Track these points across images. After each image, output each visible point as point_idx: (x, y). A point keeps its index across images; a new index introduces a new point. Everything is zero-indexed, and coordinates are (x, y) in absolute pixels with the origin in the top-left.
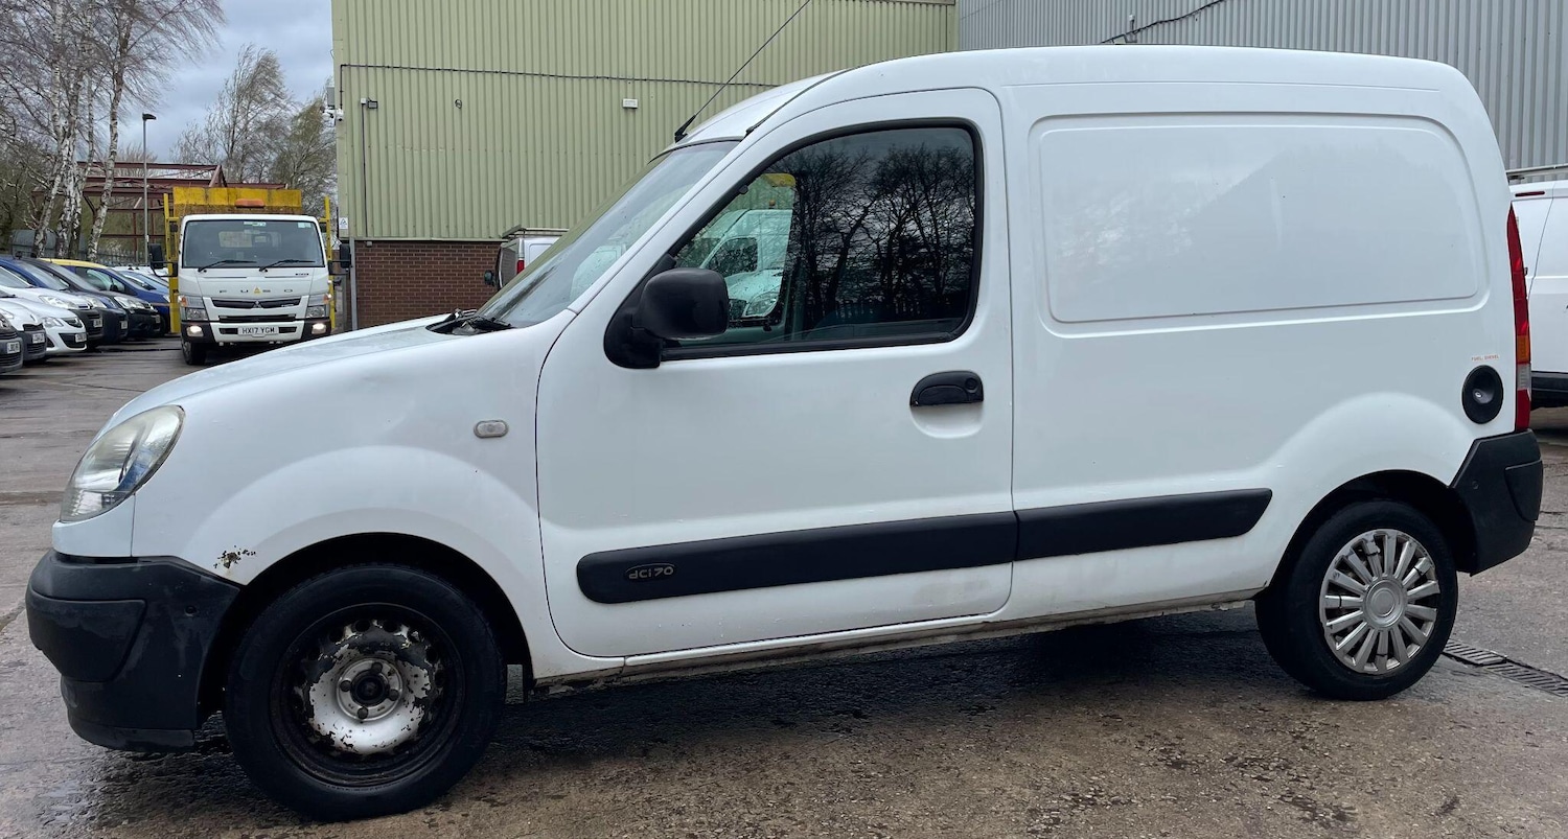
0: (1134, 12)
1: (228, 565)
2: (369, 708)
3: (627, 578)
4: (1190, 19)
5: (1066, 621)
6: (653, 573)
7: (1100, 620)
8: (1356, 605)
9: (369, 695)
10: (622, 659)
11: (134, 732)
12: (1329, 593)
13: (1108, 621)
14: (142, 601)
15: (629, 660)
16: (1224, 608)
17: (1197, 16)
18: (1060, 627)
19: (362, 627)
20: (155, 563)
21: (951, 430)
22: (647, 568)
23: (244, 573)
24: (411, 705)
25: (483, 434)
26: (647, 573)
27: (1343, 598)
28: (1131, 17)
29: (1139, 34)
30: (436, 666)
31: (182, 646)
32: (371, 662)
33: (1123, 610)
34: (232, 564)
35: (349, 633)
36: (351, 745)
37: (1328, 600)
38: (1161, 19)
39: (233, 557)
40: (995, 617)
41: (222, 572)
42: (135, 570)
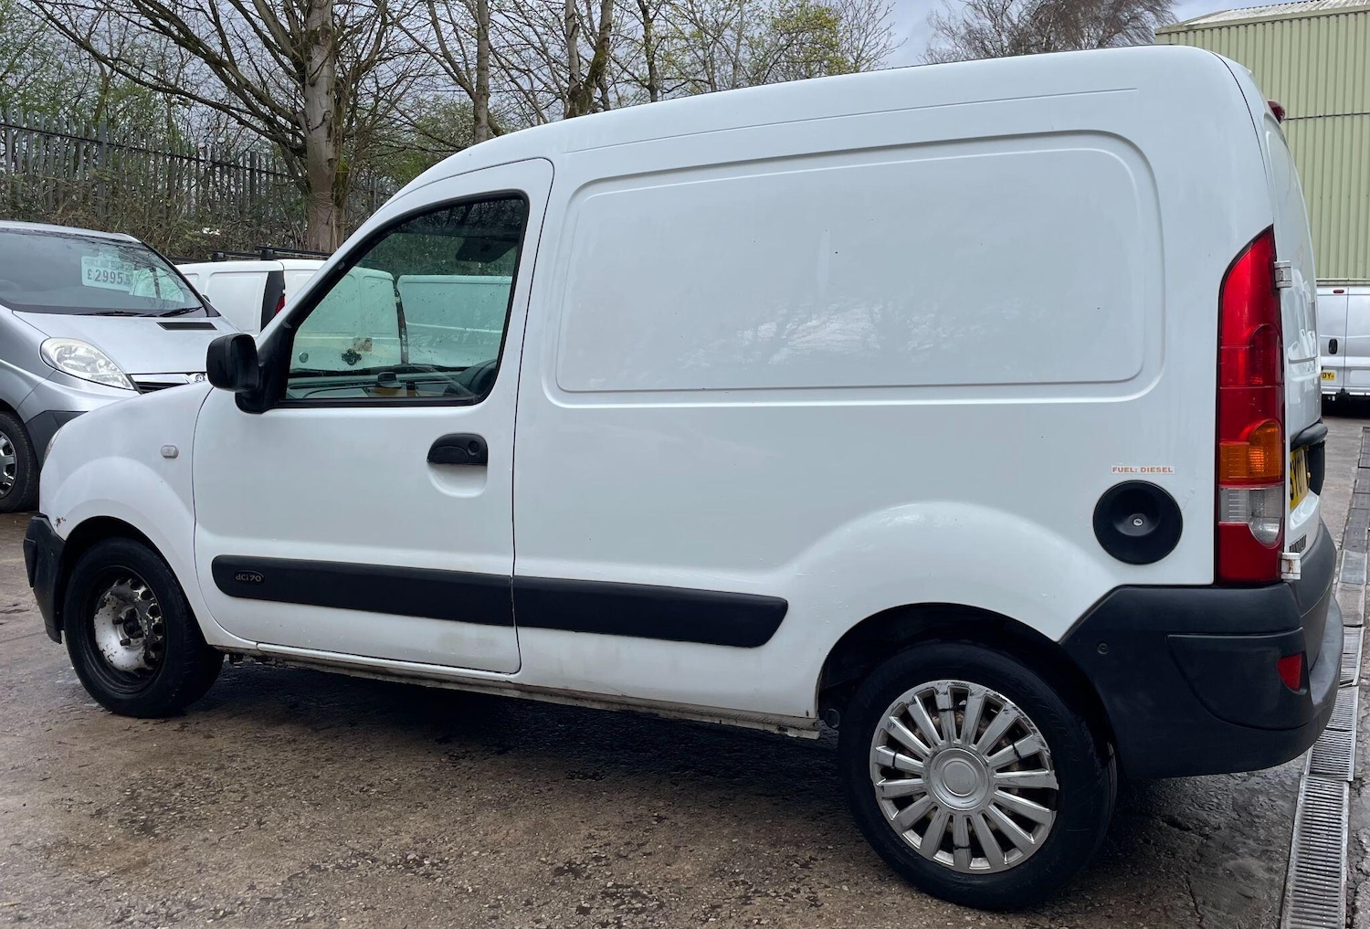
2: (131, 640)
3: (234, 578)
5: (619, 704)
6: (249, 578)
7: (655, 711)
8: (916, 771)
10: (255, 644)
13: (662, 714)
14: (34, 542)
15: (260, 645)
16: (791, 734)
18: (615, 708)
19: (122, 582)
21: (457, 489)
22: (246, 573)
25: (166, 455)
26: (246, 578)
27: (899, 756)
30: (156, 619)
33: (681, 709)
35: (115, 585)
37: (880, 753)
40: (515, 679)
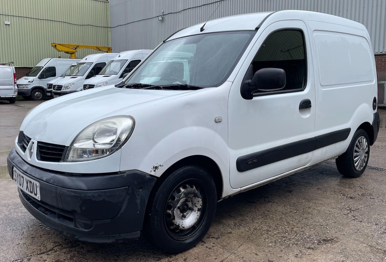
0: (163, 10)
1: (155, 171)
2: (184, 214)
3: (247, 163)
4: (179, 13)
6: (253, 161)
8: (359, 155)
9: (185, 209)
10: (240, 188)
11: (120, 235)
12: (355, 152)
14: (127, 187)
15: (242, 189)
17: (181, 12)
19: (185, 187)
20: (131, 172)
21: (305, 116)
23: (159, 173)
24: (197, 211)
25: (217, 121)
26: (251, 162)
27: (357, 153)
28: (163, 11)
29: (165, 16)
31: (138, 201)
32: (185, 199)
34: (156, 170)
35: (182, 190)
36: (184, 227)
37: (355, 154)
38: (171, 12)
39: (156, 168)
40: (307, 166)
41: (153, 173)
42: (125, 176)
